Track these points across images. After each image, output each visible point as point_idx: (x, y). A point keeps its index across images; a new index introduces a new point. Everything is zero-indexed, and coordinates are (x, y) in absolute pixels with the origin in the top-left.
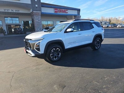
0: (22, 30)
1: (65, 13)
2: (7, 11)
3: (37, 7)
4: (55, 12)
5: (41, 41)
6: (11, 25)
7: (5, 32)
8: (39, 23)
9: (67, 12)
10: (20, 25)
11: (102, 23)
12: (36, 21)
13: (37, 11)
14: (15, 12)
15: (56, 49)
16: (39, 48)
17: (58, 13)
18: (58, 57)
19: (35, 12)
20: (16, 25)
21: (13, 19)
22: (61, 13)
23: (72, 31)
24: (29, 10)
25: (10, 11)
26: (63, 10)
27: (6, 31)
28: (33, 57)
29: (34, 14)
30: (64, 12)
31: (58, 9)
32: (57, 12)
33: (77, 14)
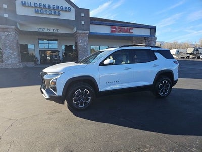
0: (61, 59)
1: (128, 34)
2: (41, 31)
3: (83, 25)
4: (112, 31)
5: (58, 77)
6: (46, 51)
7: (38, 61)
8: (85, 48)
9: (131, 31)
10: (58, 51)
11: (198, 50)
12: (80, 45)
13: (83, 30)
14: (52, 31)
15: (82, 90)
16: (55, 87)
17: (117, 33)
18: (85, 103)
19: (80, 32)
20: (53, 51)
21: (50, 42)
22: (121, 33)
23: (111, 64)
24: (72, 29)
25: (46, 31)
26: (125, 28)
27: (39, 59)
28: (47, 99)
29: (78, 35)
30: (127, 31)
31: (117, 27)
32: (114, 32)
33: (149, 35)
